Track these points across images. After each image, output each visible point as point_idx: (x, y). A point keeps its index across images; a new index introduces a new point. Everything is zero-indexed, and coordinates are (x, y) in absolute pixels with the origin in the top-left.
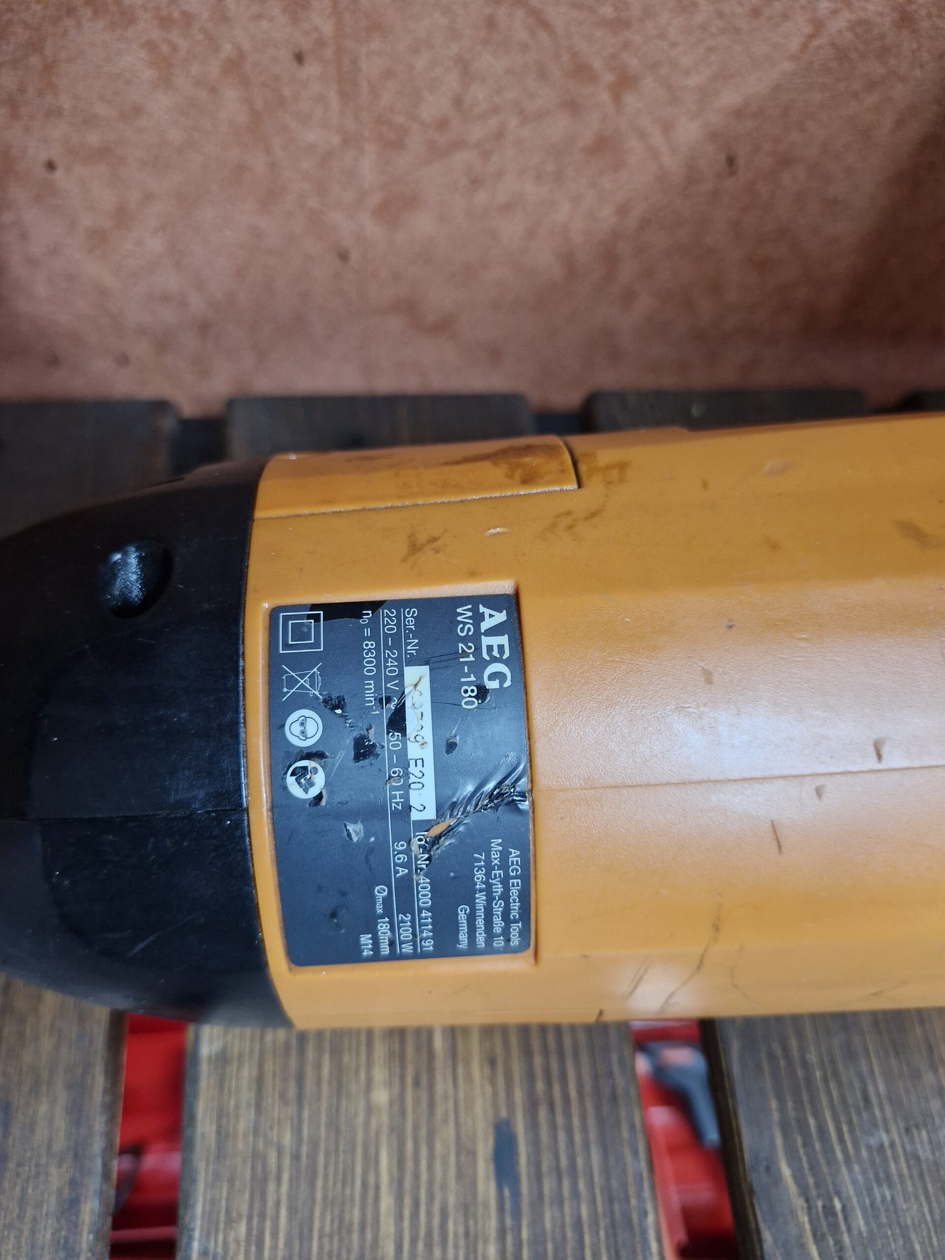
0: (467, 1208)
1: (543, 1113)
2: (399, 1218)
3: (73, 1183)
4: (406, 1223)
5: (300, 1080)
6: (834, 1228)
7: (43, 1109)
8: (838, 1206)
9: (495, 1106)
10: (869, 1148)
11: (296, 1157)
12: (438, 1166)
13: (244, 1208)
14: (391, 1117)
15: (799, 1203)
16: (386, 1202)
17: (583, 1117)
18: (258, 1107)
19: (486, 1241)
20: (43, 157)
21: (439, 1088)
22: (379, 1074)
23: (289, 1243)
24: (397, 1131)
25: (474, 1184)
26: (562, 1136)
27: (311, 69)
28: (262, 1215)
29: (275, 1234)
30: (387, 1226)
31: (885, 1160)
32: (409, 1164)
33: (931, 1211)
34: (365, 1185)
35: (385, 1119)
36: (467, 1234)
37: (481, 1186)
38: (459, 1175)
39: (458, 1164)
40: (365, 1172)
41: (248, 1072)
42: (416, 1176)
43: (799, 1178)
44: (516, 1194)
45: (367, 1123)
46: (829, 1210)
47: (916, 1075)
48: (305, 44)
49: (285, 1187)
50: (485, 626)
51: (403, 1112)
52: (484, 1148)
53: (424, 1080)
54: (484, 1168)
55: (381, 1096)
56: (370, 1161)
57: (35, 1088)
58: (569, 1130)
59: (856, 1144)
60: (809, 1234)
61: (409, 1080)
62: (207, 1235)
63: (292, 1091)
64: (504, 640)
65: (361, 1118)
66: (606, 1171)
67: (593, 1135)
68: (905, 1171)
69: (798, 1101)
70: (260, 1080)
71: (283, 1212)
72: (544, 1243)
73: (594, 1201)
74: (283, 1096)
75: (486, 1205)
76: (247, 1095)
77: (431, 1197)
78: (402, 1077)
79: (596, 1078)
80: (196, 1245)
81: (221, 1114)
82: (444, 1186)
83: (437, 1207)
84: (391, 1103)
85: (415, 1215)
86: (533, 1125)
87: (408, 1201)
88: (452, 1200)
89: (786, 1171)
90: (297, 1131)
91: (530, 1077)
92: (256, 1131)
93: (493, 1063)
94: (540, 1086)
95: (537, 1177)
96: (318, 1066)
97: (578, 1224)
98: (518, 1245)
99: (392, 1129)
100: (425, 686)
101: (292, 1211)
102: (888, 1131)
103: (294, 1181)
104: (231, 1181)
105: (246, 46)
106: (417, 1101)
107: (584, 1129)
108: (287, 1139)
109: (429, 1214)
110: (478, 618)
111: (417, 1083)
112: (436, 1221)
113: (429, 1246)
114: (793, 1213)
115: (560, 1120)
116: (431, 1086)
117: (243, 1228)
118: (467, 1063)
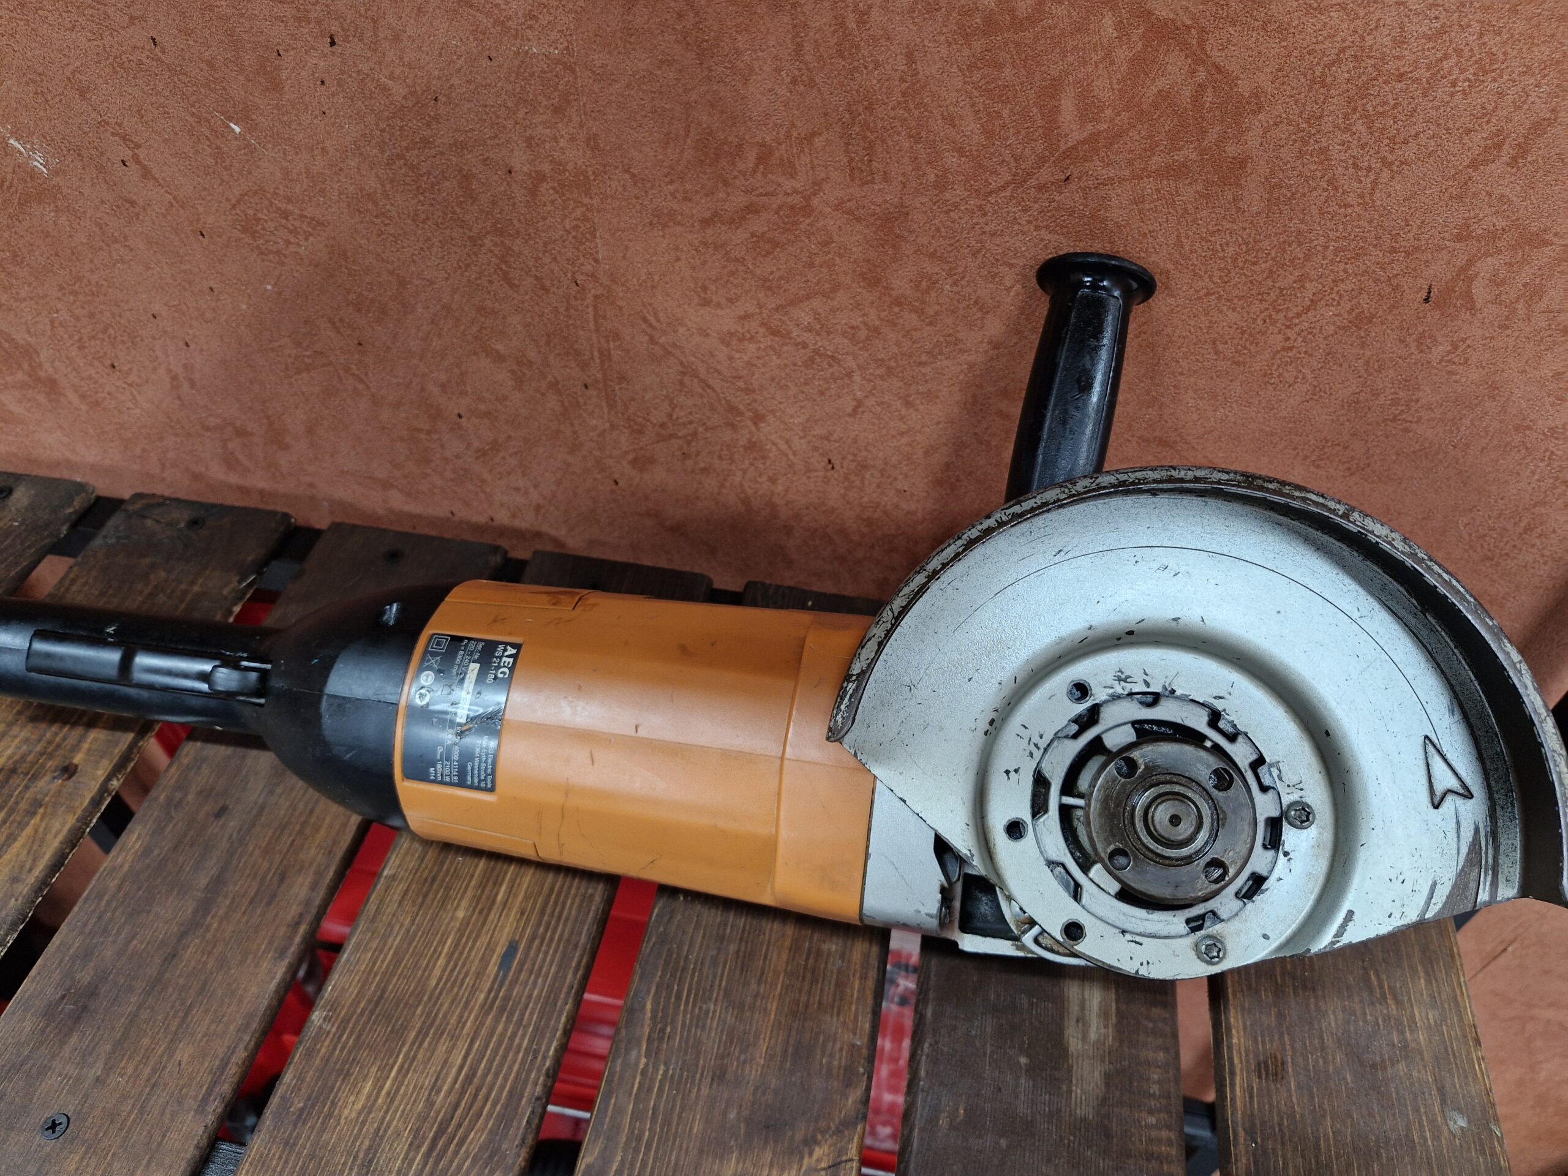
0: (479, 975)
1: (537, 942)
2: (444, 971)
3: (301, 915)
4: (447, 973)
5: (425, 896)
6: (661, 1039)
7: (300, 880)
8: (668, 1030)
9: (514, 933)
10: (700, 1008)
11: (408, 931)
12: (473, 953)
13: (374, 946)
14: (461, 924)
15: (647, 1021)
16: (441, 962)
17: (556, 951)
18: (400, 903)
19: (481, 992)
20: (456, 412)
21: (491, 917)
22: (464, 903)
23: (388, 967)
24: (461, 932)
25: (487, 966)
26: (541, 956)
27: (592, 392)
28: (381, 951)
29: (383, 961)
30: (437, 972)
31: (706, 1018)
32: (460, 948)
33: (718, 1049)
34: (435, 951)
35: (458, 925)
36: (474, 985)
37: (490, 968)
38: (482, 959)
39: (484, 954)
40: (437, 946)
41: (402, 886)
42: (461, 953)
43: (654, 1012)
44: (505, 976)
45: (448, 924)
46: (663, 1030)
47: (746, 984)
48: (589, 381)
49: (397, 942)
50: (506, 654)
51: (468, 924)
52: (500, 950)
53: (485, 911)
54: (495, 959)
55: (461, 914)
56: (442, 942)
57: (299, 871)
58: (546, 953)
59: (694, 1005)
60: (646, 1037)
61: (477, 911)
62: (351, 954)
63: (420, 900)
64: (511, 660)
65: (447, 921)
66: (555, 977)
67: (557, 959)
68: (715, 1026)
69: (673, 975)
70: (406, 892)
71: (391, 952)
72: (509, 1000)
73: (542, 991)
74: (414, 902)
75: (489, 977)
76: (397, 897)
77: (464, 964)
78: (474, 910)
79: (571, 934)
80: (345, 955)
81: (381, 902)
82: (471, 963)
83: (465, 970)
84: (464, 918)
85: (453, 970)
86: (529, 947)
87: (452, 963)
88: (474, 968)
89: (649, 1006)
90: (413, 922)
91: (539, 924)
92: (394, 915)
93: (522, 913)
94: (541, 930)
95: (519, 971)
96: (437, 892)
97: (530, 996)
98: (496, 998)
99: (459, 929)
100: (476, 672)
101: (395, 953)
102: (715, 1005)
103: (403, 940)
104: (373, 933)
105: (559, 378)
106: (477, 920)
107: (554, 956)
108: (407, 922)
109: (459, 973)
110: (505, 650)
111: (481, 912)
112: (462, 976)
113: (453, 985)
114: (642, 1026)
115: (544, 948)
116: (487, 916)
117: (370, 955)
118: (510, 910)
